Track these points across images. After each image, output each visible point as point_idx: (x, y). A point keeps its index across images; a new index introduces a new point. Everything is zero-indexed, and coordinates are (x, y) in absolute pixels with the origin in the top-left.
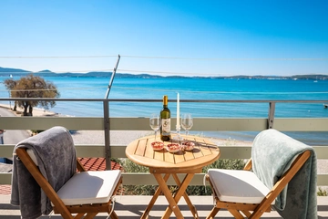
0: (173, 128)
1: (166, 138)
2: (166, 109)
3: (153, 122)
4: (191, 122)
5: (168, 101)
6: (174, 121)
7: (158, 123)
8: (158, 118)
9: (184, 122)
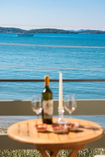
0: (56, 113)
1: (48, 121)
2: (48, 90)
3: (35, 105)
4: (74, 104)
5: (51, 81)
6: (56, 104)
7: (40, 105)
8: (40, 101)
9: (68, 104)
